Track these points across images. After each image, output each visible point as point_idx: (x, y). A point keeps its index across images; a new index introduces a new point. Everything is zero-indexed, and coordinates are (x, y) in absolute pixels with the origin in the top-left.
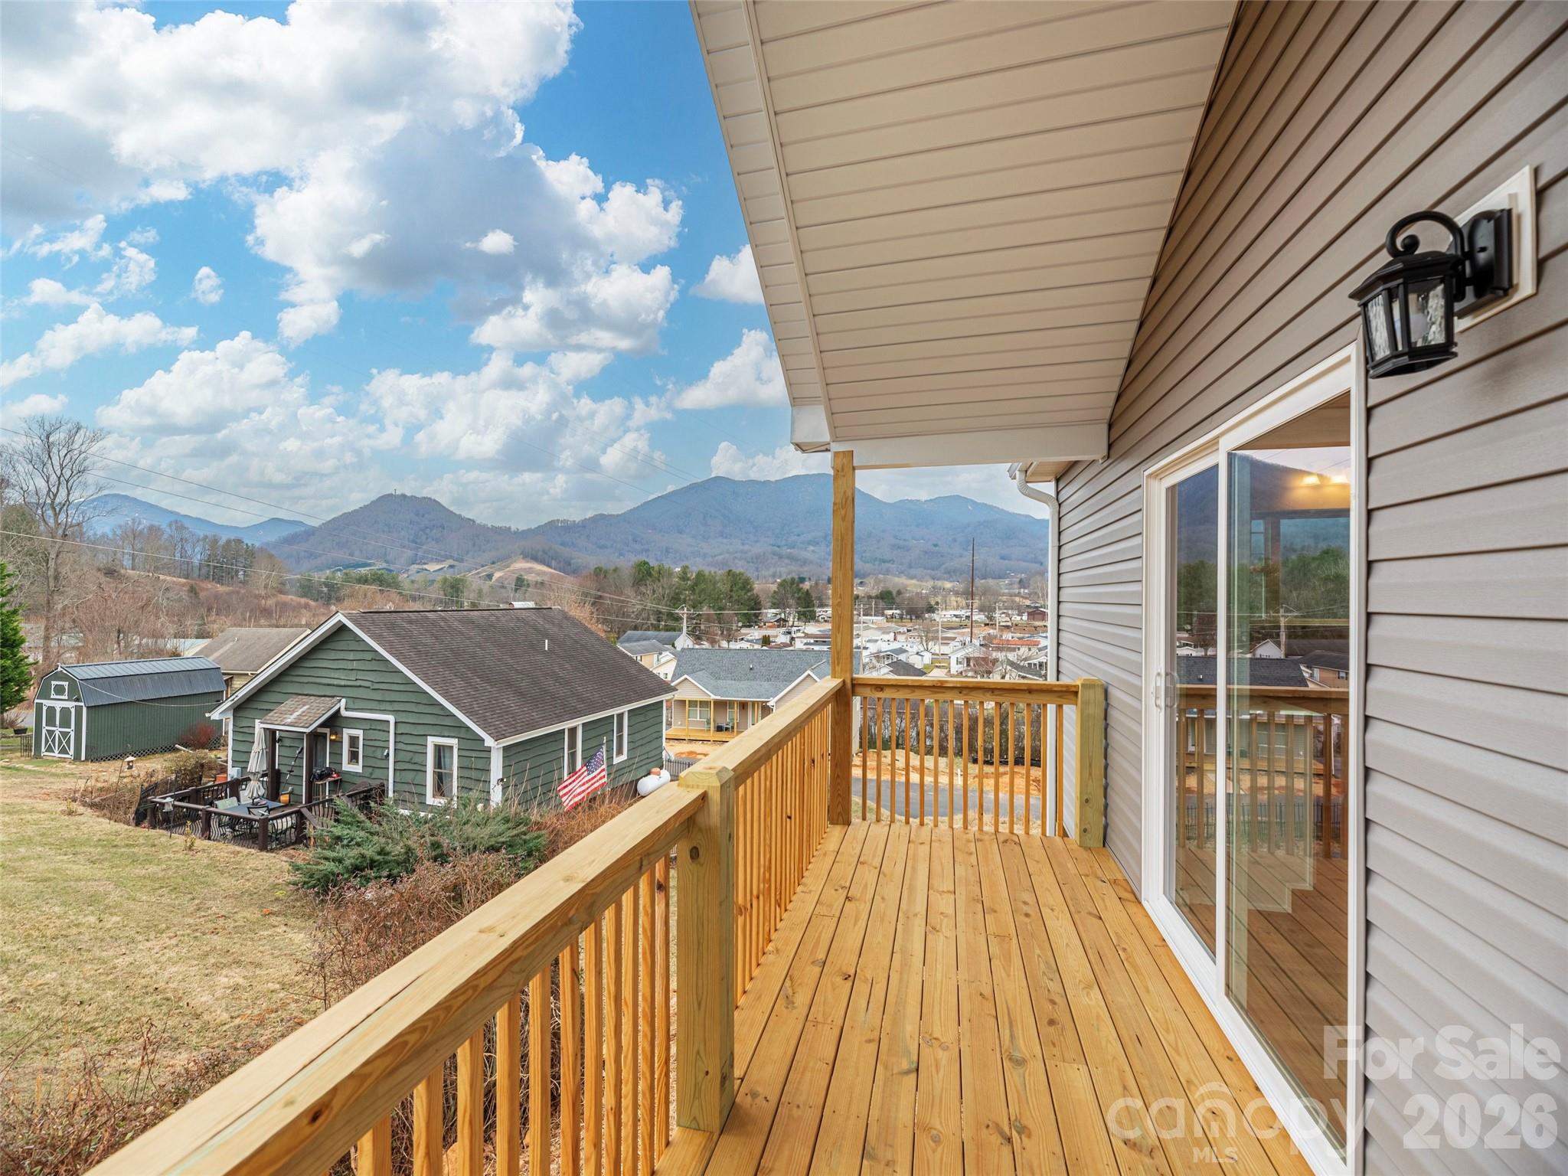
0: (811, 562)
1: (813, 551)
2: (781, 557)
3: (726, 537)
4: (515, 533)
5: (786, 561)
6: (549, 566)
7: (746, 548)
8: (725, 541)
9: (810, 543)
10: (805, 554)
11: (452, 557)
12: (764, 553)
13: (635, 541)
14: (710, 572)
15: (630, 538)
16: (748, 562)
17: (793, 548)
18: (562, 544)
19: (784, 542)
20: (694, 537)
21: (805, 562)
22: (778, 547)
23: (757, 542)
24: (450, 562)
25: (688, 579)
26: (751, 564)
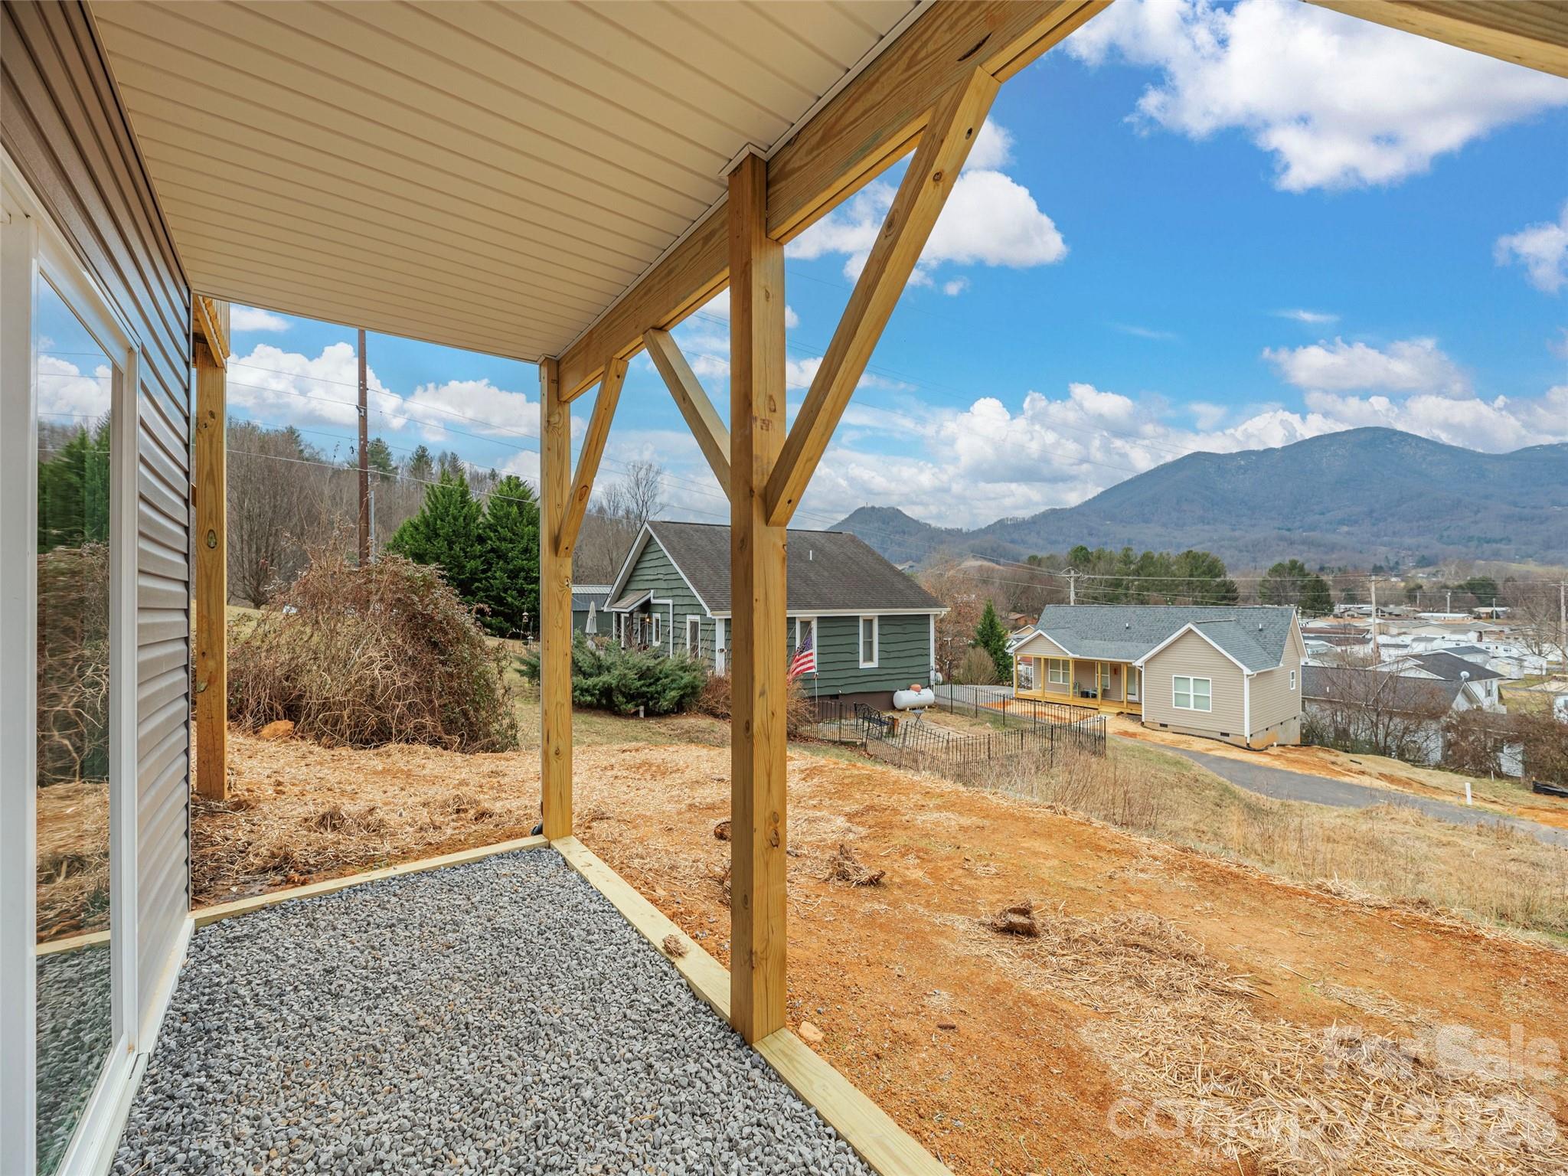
0: (1345, 548)
1: (1348, 533)
2: (1292, 543)
3: (1208, 523)
4: (967, 533)
5: (1301, 547)
6: (998, 563)
7: (1237, 534)
8: (1206, 527)
9: (1342, 522)
10: (1331, 538)
11: (911, 559)
12: (1265, 540)
13: (1091, 535)
14: (1161, 554)
15: (1085, 531)
16: (1241, 551)
17: (1314, 530)
18: (1012, 542)
19: (1298, 524)
20: (1164, 525)
21: (1333, 548)
22: (1289, 530)
23: (1253, 526)
24: (910, 563)
25: (1131, 562)
26: (1245, 553)
